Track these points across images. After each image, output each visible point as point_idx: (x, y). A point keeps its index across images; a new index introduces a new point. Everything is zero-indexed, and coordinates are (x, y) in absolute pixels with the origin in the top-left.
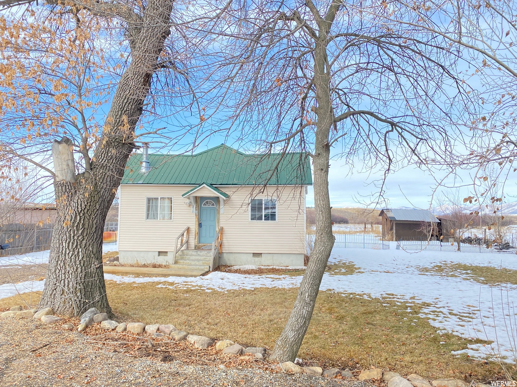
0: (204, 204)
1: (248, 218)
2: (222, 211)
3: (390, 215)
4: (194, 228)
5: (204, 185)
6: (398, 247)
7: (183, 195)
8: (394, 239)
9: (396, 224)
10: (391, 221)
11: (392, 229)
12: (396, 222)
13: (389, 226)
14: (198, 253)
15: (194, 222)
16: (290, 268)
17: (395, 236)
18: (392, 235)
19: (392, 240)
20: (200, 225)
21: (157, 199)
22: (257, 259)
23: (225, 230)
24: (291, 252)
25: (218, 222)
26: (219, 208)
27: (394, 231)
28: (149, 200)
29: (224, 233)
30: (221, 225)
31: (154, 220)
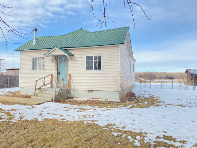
0: (61, 61)
1: (84, 68)
2: (70, 65)
3: (191, 72)
4: (55, 74)
5: (56, 48)
6: (194, 89)
7: (45, 55)
8: (193, 84)
9: (194, 76)
10: (191, 75)
11: (192, 79)
12: (195, 75)
13: (190, 78)
14: (52, 90)
15: (55, 71)
16: (108, 100)
17: (193, 83)
18: (192, 83)
19: (192, 85)
20: (58, 73)
21: (37, 58)
22: (90, 94)
23: (72, 76)
24: (109, 90)
25: (68, 71)
26: (68, 62)
27: (193, 80)
28: (33, 59)
29: (71, 77)
30: (70, 73)
31: (36, 71)
